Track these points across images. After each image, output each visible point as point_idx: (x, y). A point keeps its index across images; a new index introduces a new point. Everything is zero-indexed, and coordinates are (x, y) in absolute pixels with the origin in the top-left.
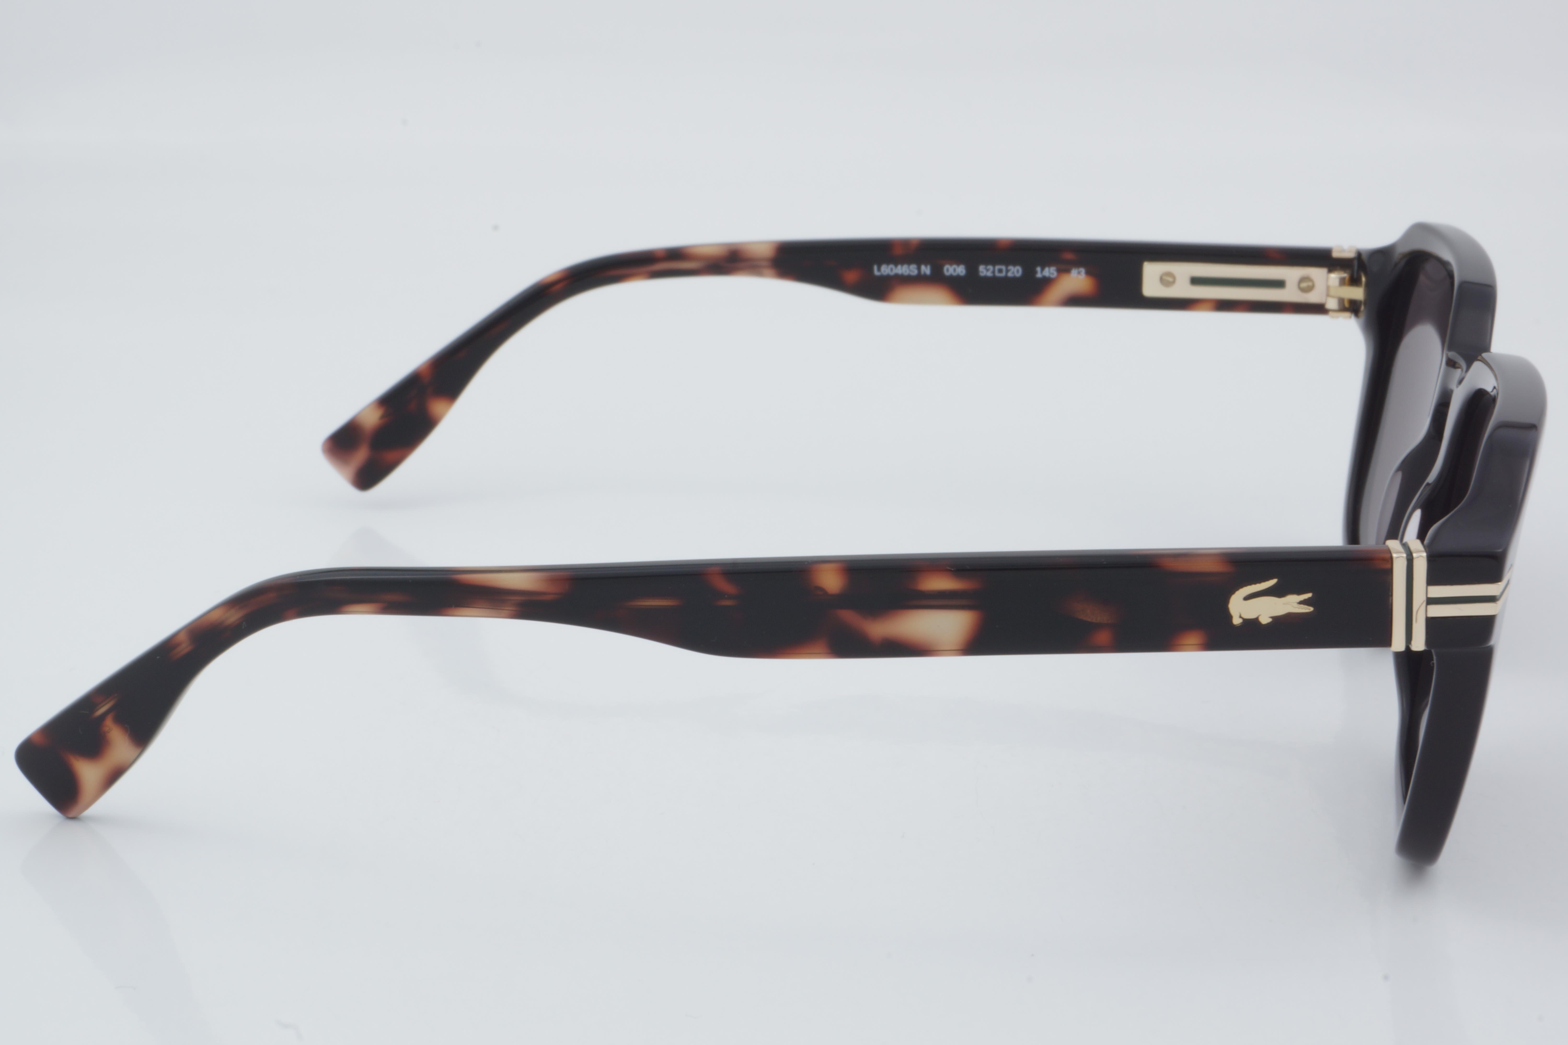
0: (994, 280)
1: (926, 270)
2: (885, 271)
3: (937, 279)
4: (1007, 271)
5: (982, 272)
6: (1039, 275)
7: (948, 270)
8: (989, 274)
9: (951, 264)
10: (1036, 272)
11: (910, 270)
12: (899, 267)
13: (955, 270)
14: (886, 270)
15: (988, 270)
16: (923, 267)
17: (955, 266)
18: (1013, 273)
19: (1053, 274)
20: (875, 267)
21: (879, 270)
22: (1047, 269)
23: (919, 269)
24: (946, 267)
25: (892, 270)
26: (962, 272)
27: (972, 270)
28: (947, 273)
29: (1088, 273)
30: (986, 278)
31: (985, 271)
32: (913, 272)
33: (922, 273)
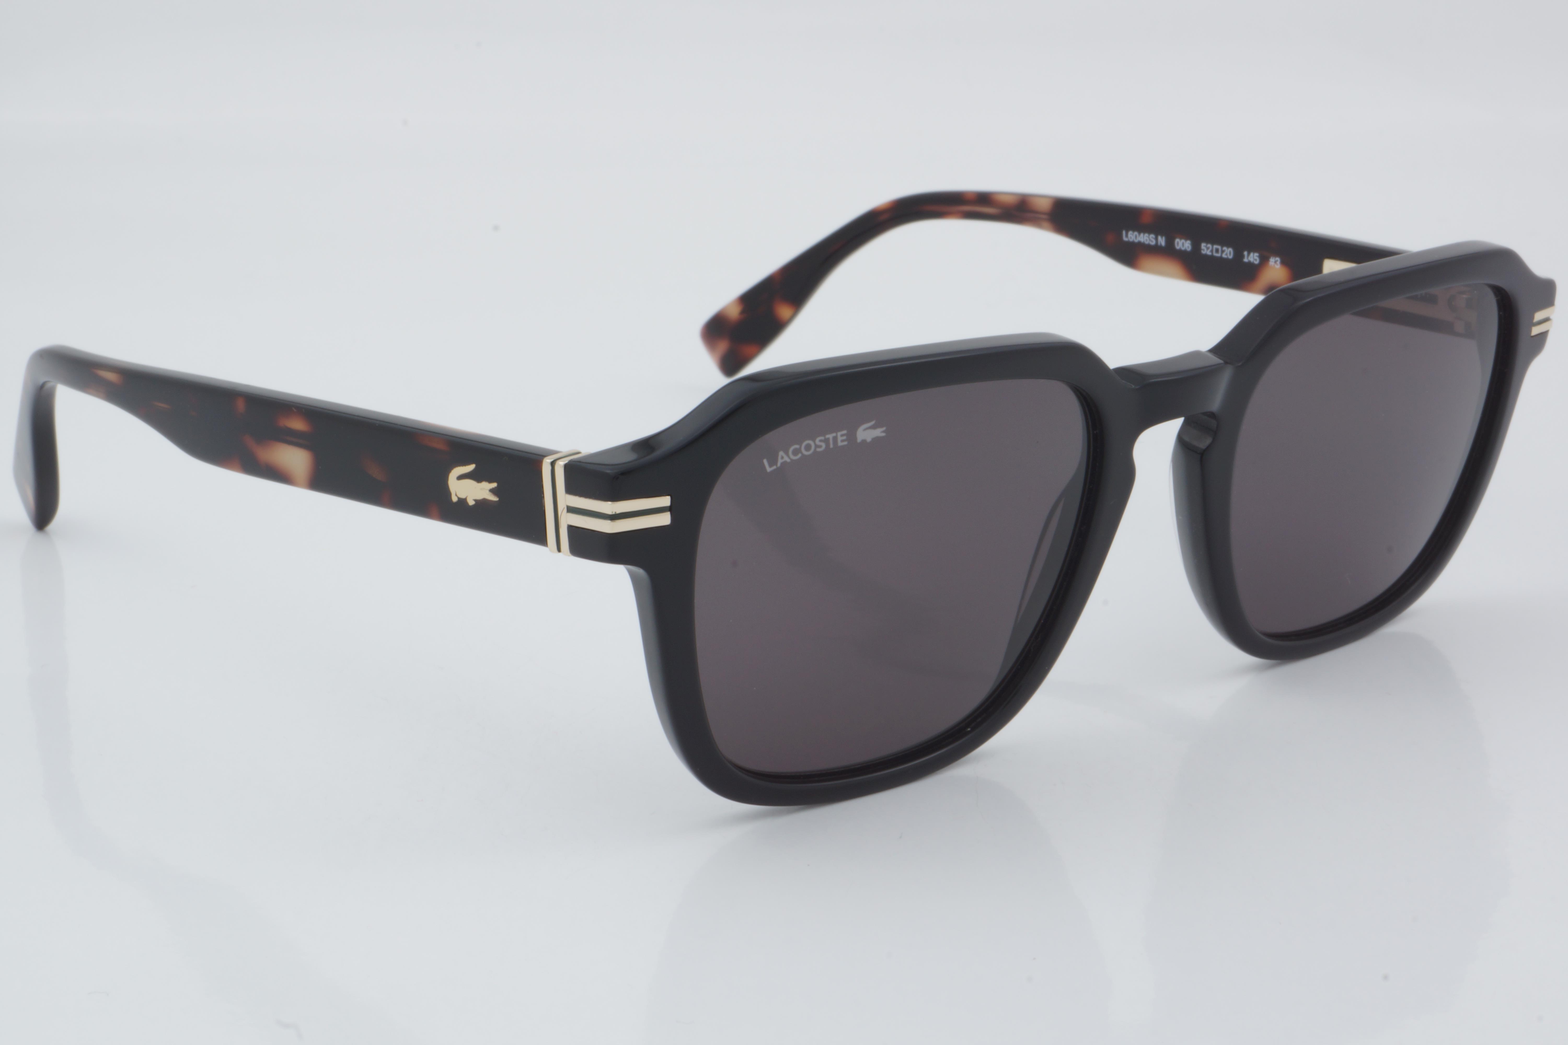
0: (1211, 258)
1: (1162, 241)
2: (1131, 238)
3: (1169, 252)
4: (1223, 252)
5: (1204, 250)
6: (1246, 260)
7: (1178, 243)
8: (1209, 253)
9: (1181, 239)
10: (1243, 256)
11: (1150, 240)
12: (1142, 235)
13: (1183, 244)
14: (1132, 236)
15: (1208, 248)
16: (1159, 238)
17: (1183, 241)
18: (1226, 254)
19: (1256, 260)
20: (1124, 232)
21: (1127, 236)
22: (1252, 254)
23: (1156, 239)
24: (1177, 240)
25: (1136, 237)
26: (1188, 247)
27: (1196, 247)
28: (1178, 247)
29: (1283, 263)
30: (1206, 255)
31: (1206, 249)
32: (1152, 241)
33: (1159, 244)
